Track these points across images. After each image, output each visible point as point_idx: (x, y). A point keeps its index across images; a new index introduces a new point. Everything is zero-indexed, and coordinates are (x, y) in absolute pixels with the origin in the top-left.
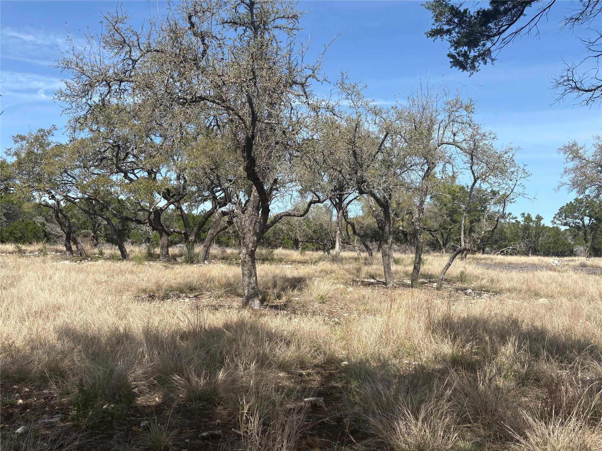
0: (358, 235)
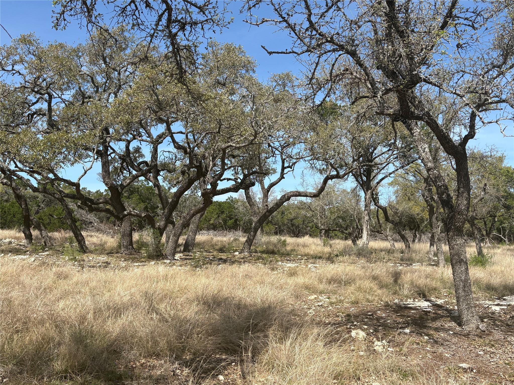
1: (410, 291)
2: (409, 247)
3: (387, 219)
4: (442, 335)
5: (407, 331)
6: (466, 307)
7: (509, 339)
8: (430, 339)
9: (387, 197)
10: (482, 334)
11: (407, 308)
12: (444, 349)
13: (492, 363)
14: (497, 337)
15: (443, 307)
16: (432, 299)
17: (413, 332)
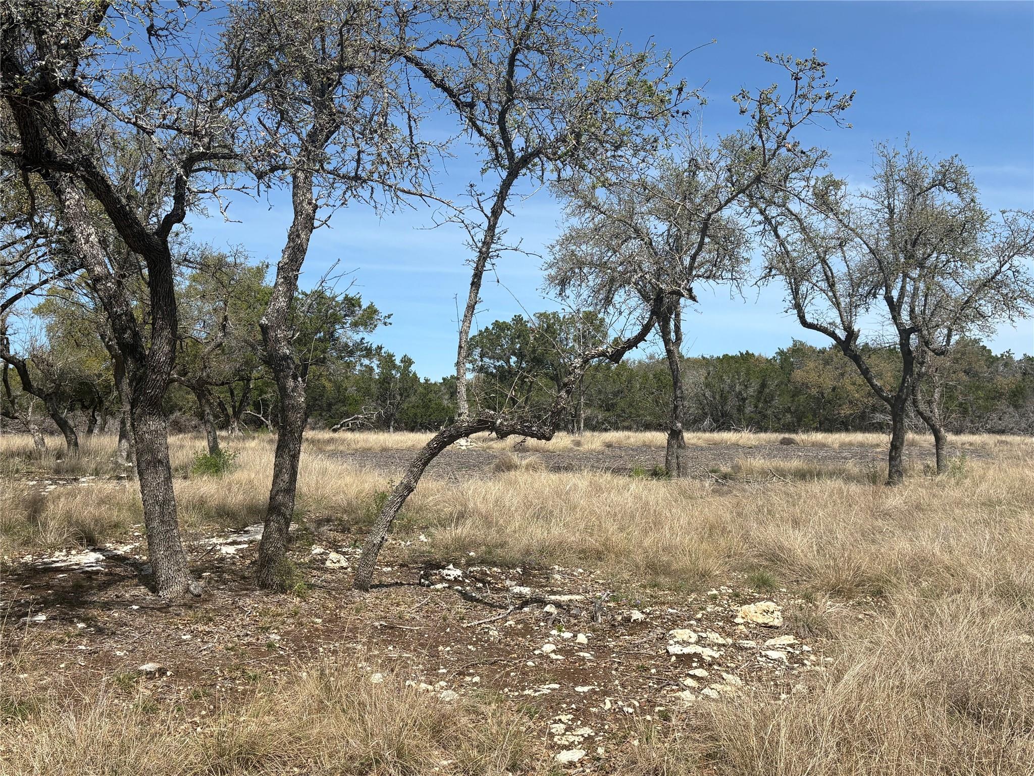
0: (40, 393)
1: (61, 535)
2: (76, 444)
3: (27, 385)
4: (116, 615)
5: (41, 618)
6: (167, 553)
7: (240, 603)
8: (89, 626)
9: (28, 338)
10: (194, 601)
11: (50, 570)
12: (116, 642)
13: (204, 653)
14: (220, 602)
15: (128, 559)
16: (108, 545)
17: (54, 619)
